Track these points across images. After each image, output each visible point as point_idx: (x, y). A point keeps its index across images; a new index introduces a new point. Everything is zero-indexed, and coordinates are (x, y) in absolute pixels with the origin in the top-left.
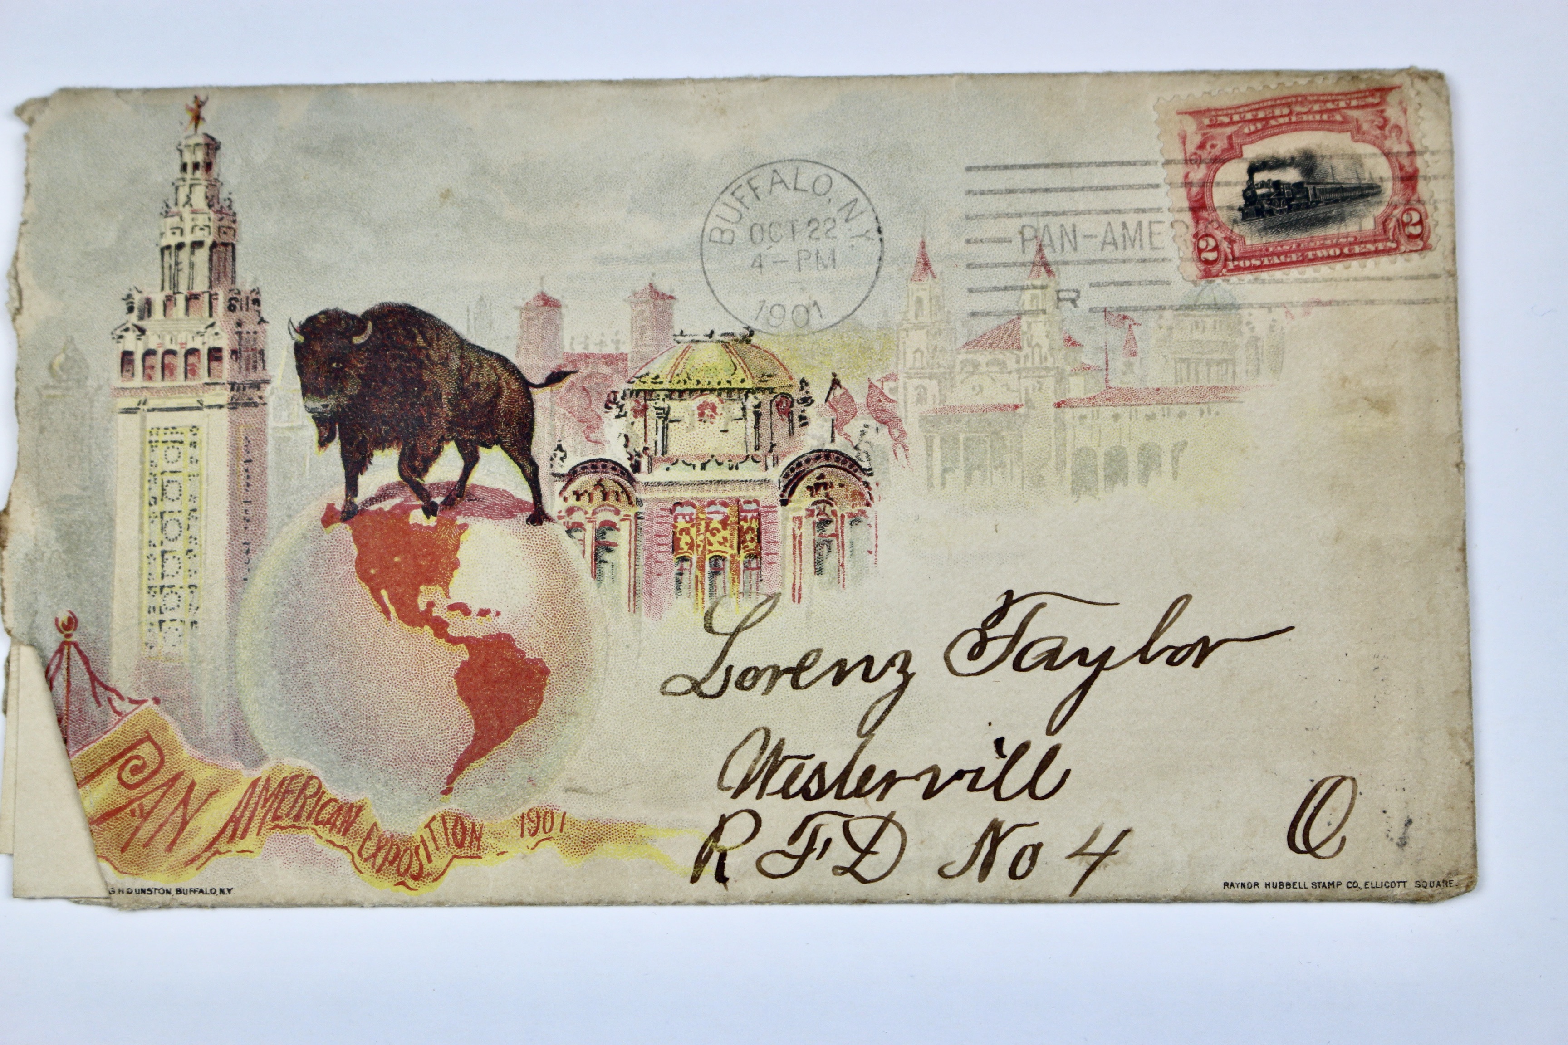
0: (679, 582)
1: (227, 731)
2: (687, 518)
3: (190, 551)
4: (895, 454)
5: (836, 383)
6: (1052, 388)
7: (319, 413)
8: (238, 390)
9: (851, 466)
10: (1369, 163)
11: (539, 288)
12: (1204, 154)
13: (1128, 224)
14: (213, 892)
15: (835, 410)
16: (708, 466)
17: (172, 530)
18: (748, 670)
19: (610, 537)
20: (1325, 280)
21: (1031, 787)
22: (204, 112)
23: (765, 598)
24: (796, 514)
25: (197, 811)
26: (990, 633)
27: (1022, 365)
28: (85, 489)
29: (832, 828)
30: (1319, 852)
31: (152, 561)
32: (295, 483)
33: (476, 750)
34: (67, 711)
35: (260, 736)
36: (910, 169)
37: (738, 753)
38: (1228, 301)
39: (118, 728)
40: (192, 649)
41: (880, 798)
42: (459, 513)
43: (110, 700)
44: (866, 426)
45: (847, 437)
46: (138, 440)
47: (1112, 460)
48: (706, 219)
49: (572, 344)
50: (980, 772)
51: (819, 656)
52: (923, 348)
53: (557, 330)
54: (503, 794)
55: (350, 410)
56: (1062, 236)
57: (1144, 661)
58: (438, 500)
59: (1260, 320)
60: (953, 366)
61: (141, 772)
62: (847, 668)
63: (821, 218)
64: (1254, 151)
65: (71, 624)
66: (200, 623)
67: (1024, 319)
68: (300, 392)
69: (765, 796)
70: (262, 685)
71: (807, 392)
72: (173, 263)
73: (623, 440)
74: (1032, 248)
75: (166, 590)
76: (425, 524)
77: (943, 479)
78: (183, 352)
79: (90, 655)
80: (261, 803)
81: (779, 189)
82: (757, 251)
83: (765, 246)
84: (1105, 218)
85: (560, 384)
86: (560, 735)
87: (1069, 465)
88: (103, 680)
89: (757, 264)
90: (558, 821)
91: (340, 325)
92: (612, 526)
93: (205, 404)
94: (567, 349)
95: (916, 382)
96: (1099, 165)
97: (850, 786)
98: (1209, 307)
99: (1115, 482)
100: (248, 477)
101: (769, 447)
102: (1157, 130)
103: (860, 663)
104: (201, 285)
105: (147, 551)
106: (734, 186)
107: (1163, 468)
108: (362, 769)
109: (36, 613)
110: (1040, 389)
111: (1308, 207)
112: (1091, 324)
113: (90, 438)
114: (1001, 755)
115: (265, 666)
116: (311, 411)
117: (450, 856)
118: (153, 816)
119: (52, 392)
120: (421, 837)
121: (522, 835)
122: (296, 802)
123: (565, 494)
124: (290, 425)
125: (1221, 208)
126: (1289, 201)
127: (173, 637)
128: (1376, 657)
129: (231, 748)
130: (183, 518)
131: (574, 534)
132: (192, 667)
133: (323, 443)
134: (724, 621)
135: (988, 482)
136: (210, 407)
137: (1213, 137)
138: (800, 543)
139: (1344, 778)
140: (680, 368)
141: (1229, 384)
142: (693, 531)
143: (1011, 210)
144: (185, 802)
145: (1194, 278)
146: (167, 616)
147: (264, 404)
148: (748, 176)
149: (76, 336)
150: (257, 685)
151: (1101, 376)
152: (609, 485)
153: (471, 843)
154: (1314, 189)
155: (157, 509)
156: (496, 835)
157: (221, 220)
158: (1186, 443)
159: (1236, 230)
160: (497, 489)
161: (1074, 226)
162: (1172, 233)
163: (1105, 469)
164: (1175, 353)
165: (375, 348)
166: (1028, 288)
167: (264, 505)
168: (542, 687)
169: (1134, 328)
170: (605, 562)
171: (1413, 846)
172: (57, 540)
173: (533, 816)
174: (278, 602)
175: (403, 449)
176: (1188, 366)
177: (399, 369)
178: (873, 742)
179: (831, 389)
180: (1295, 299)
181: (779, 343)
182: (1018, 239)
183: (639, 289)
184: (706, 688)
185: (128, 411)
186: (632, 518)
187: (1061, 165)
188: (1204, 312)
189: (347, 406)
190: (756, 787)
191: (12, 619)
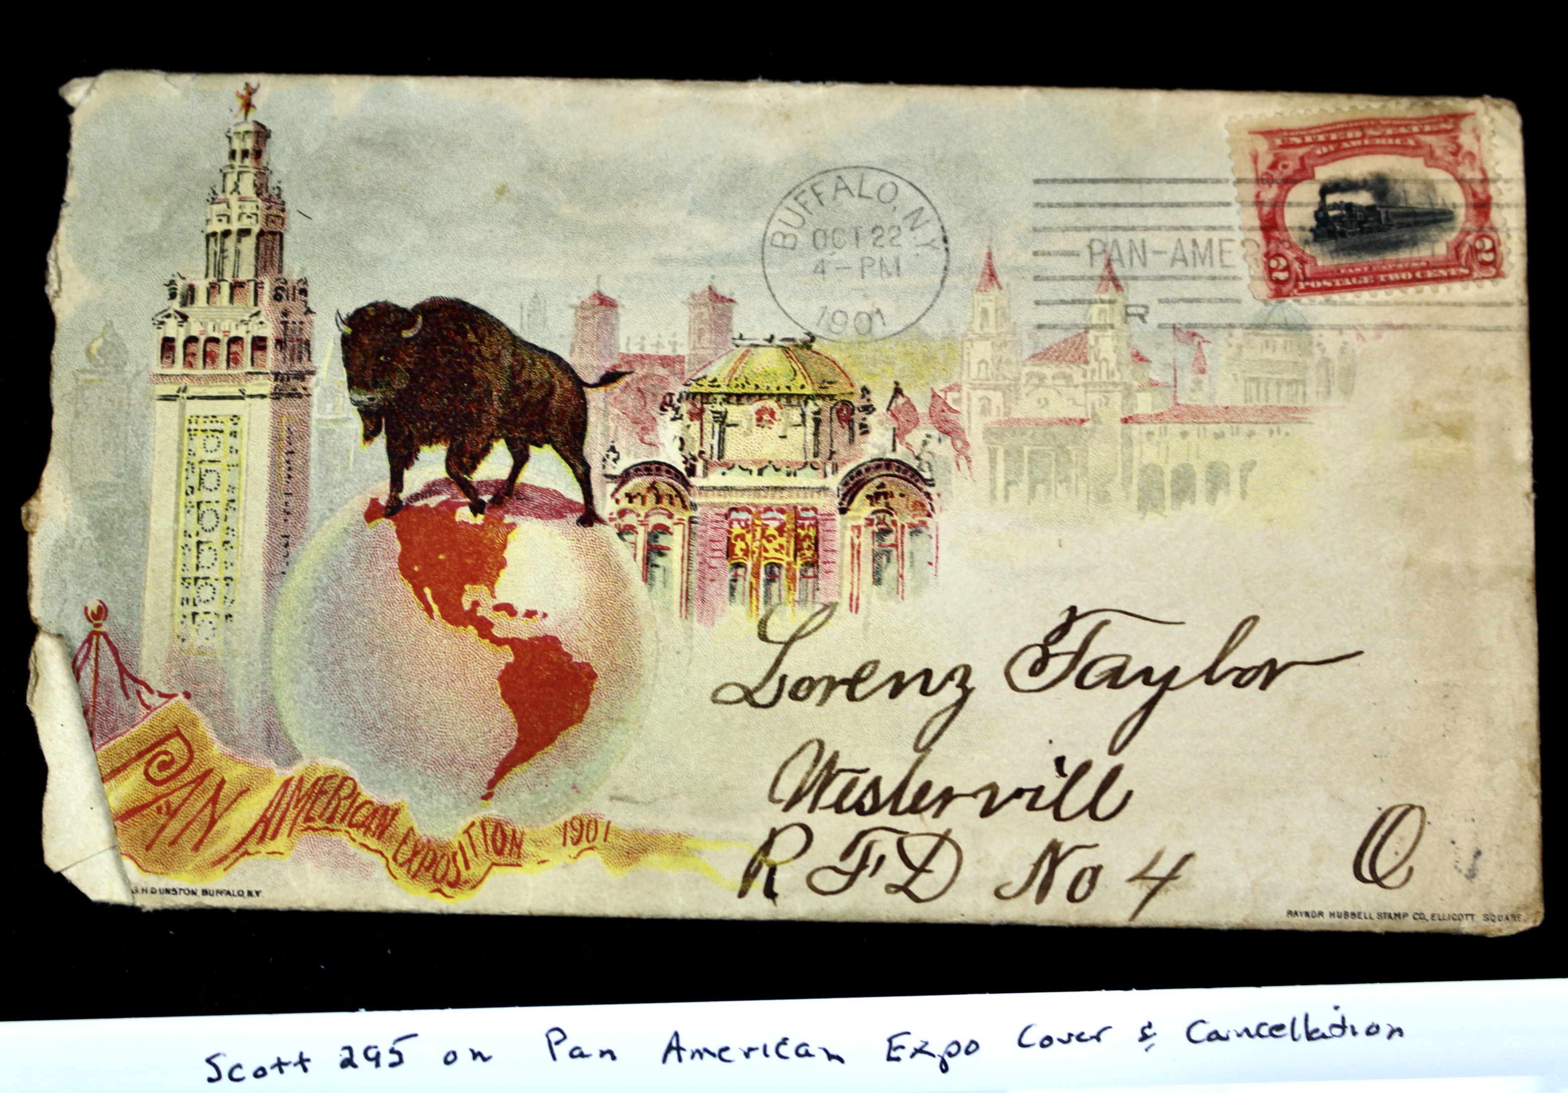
0: (733, 589)
1: (260, 729)
2: (743, 524)
3: (226, 542)
4: (958, 465)
5: (898, 391)
6: (1119, 403)
7: (366, 406)
8: (282, 380)
9: (912, 476)
10: (1441, 188)
11: (596, 287)
12: (1276, 174)
13: (1198, 242)
14: (240, 894)
15: (897, 419)
16: (766, 472)
17: (209, 520)
18: (802, 680)
19: (663, 541)
20: (1397, 304)
21: (1091, 808)
22: (255, 100)
23: (821, 607)
24: (855, 523)
25: (227, 809)
26: (1052, 650)
27: (1089, 379)
28: (119, 476)
29: (886, 844)
30: (1385, 882)
31: (186, 551)
32: (337, 476)
33: (519, 754)
34: (94, 702)
35: (294, 734)
36: (977, 179)
37: (790, 765)
38: (1300, 321)
39: (146, 722)
40: (226, 643)
41: (936, 815)
42: (507, 512)
43: (139, 693)
44: (929, 436)
45: (909, 447)
46: (176, 427)
47: (1179, 478)
48: (769, 223)
49: (628, 344)
50: (1039, 791)
51: (876, 668)
52: (988, 359)
53: (613, 329)
54: (545, 801)
55: (398, 405)
56: (1131, 252)
57: (1210, 682)
58: (486, 498)
59: (1331, 342)
60: (1019, 379)
61: (169, 768)
62: (905, 680)
63: (886, 226)
64: (1326, 173)
65: (101, 613)
66: (236, 617)
67: (1092, 333)
68: (346, 385)
69: (817, 811)
70: (298, 682)
71: (869, 400)
72: (218, 250)
73: (678, 443)
74: (1100, 263)
75: (201, 582)
76: (471, 522)
77: (1007, 491)
78: (226, 340)
79: (120, 646)
80: (293, 803)
81: (843, 196)
82: (819, 256)
83: (828, 252)
84: (1175, 235)
85: (615, 385)
86: (607, 742)
87: (1135, 481)
88: (132, 672)
89: (819, 270)
90: (602, 830)
91: (389, 318)
92: (665, 530)
93: (247, 393)
94: (623, 350)
95: (980, 393)
96: (1170, 181)
97: (906, 801)
98: (1279, 327)
99: (1182, 500)
100: (290, 469)
101: (828, 454)
102: (1228, 149)
103: (918, 676)
104: (246, 273)
105: (182, 541)
106: (797, 191)
107: (1232, 487)
108: (399, 771)
109: (65, 601)
110: (1107, 404)
111: (1380, 230)
112: (1160, 340)
113: (126, 425)
114: (1062, 773)
115: (301, 662)
116: (356, 403)
117: (489, 863)
118: (180, 814)
119: (89, 376)
120: (460, 843)
121: (564, 844)
122: (329, 803)
123: (618, 496)
124: (334, 417)
125: (1292, 228)
126: (1360, 224)
127: (206, 630)
128: (1446, 684)
129: (264, 746)
130: (220, 508)
131: (626, 537)
132: (225, 661)
133: (369, 436)
134: (779, 629)
135: (1052, 496)
136: (251, 396)
137: (1285, 158)
138: (859, 552)
139: (1412, 807)
140: (738, 372)
141: (1300, 404)
142: (749, 537)
143: (1079, 224)
144: (214, 800)
145: (1265, 297)
146: (201, 608)
147: (309, 395)
148: (812, 181)
149: (115, 320)
150: (292, 681)
151: (1169, 393)
152: (663, 488)
153: (511, 851)
154: (1387, 213)
155: (194, 498)
156: (537, 843)
157: (269, 208)
158: (1255, 463)
159: (1308, 251)
160: (548, 489)
161: (1143, 241)
162: (1243, 251)
163: (1172, 486)
164: (1244, 371)
165: (424, 343)
166: (1096, 302)
167: (305, 498)
168: (588, 692)
169: (1204, 345)
170: (657, 566)
171: (1482, 878)
172: (89, 527)
173: (576, 824)
174: (317, 597)
175: (451, 445)
176: (1258, 386)
177: (449, 364)
178: (931, 757)
179: (893, 397)
180: (1366, 322)
181: (841, 349)
182: (1086, 254)
183: (698, 291)
184: (759, 697)
185: (166, 398)
186: (686, 523)
187: (1130, 181)
188: (1275, 332)
189: (394, 400)
190: (808, 800)
191: (37, 609)
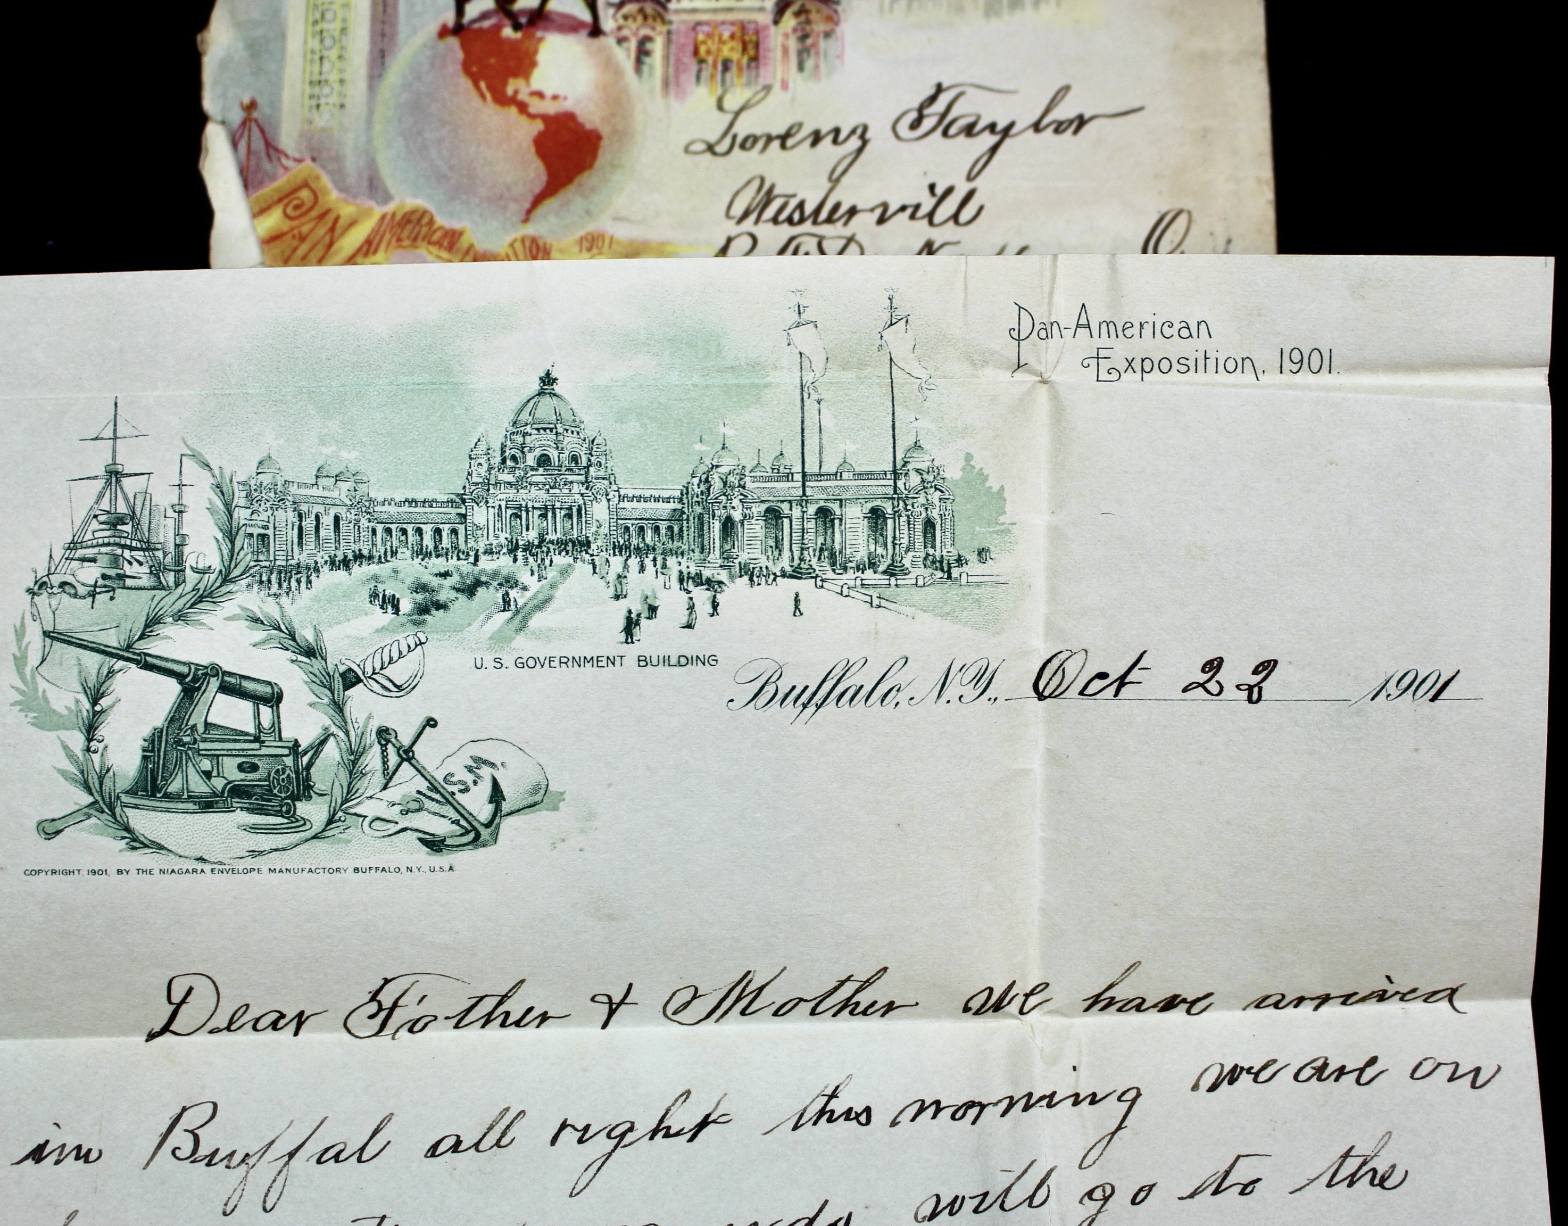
0: (698, 77)
1: (364, 180)
2: (705, 33)
3: (341, 56)
17: (328, 42)
18: (749, 137)
19: (649, 46)
21: (955, 217)
23: (761, 88)
24: (784, 31)
25: (341, 235)
26: (926, 112)
28: (265, 15)
29: (810, 245)
31: (313, 63)
32: (419, 9)
33: (547, 192)
34: (248, 164)
35: (388, 182)
37: (741, 193)
39: (285, 178)
40: (341, 123)
41: (846, 224)
42: (538, 29)
43: (279, 159)
50: (917, 207)
51: (800, 128)
54: (567, 223)
57: (1038, 130)
58: (523, 20)
61: (301, 208)
62: (821, 135)
65: (252, 106)
66: (348, 106)
69: (760, 223)
70: (391, 148)
75: (323, 83)
76: (513, 37)
77: (891, 6)
79: (267, 128)
80: (388, 230)
86: (610, 181)
88: (275, 145)
90: (607, 241)
92: (648, 39)
97: (824, 215)
99: (1016, 8)
100: (385, 6)
103: (830, 132)
105: (309, 56)
108: (463, 205)
109: (227, 99)
114: (934, 195)
115: (393, 134)
118: (309, 239)
120: (508, 252)
121: (581, 251)
122: (414, 228)
123: (616, 17)
127: (326, 116)
128: (1204, 129)
129: (367, 192)
130: (336, 33)
131: (622, 44)
132: (340, 136)
134: (733, 102)
135: (924, 9)
138: (787, 50)
139: (1182, 211)
142: (709, 42)
144: (332, 229)
146: (323, 101)
150: (387, 148)
152: (647, 12)
153: (541, 253)
155: (318, 28)
156: (563, 250)
160: (567, 14)
167: (396, 25)
168: (596, 148)
170: (645, 63)
172: (244, 49)
173: (589, 238)
174: (404, 91)
178: (841, 185)
184: (718, 149)
186: (665, 34)
190: (753, 217)
191: (209, 103)
